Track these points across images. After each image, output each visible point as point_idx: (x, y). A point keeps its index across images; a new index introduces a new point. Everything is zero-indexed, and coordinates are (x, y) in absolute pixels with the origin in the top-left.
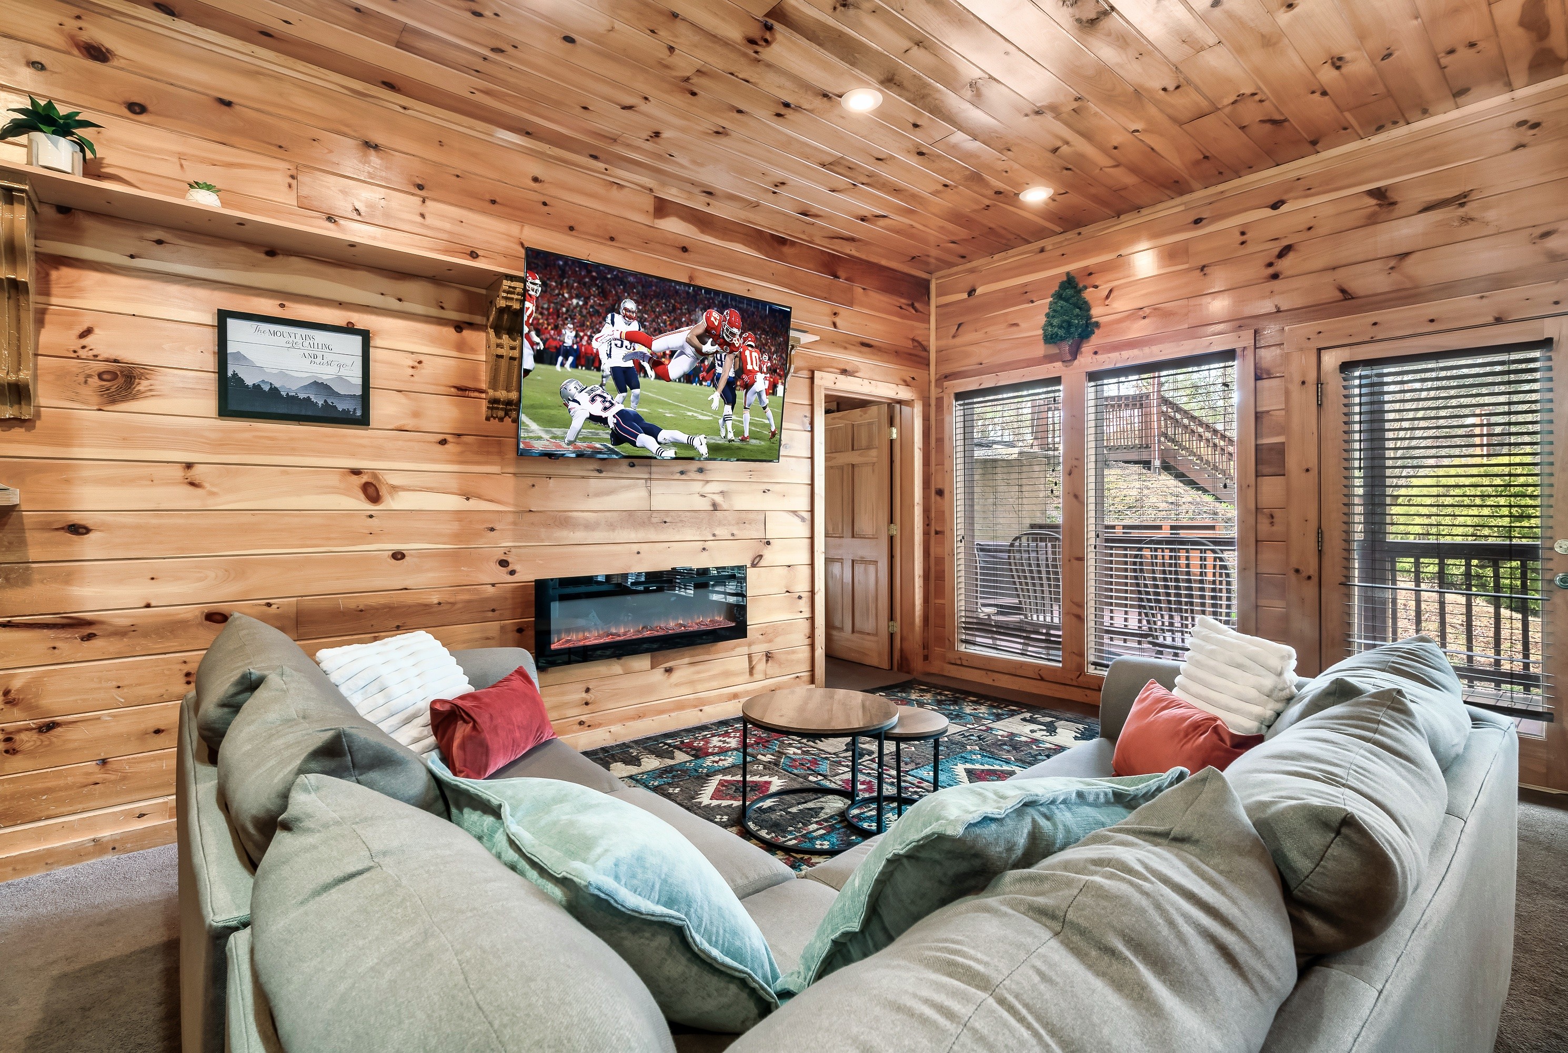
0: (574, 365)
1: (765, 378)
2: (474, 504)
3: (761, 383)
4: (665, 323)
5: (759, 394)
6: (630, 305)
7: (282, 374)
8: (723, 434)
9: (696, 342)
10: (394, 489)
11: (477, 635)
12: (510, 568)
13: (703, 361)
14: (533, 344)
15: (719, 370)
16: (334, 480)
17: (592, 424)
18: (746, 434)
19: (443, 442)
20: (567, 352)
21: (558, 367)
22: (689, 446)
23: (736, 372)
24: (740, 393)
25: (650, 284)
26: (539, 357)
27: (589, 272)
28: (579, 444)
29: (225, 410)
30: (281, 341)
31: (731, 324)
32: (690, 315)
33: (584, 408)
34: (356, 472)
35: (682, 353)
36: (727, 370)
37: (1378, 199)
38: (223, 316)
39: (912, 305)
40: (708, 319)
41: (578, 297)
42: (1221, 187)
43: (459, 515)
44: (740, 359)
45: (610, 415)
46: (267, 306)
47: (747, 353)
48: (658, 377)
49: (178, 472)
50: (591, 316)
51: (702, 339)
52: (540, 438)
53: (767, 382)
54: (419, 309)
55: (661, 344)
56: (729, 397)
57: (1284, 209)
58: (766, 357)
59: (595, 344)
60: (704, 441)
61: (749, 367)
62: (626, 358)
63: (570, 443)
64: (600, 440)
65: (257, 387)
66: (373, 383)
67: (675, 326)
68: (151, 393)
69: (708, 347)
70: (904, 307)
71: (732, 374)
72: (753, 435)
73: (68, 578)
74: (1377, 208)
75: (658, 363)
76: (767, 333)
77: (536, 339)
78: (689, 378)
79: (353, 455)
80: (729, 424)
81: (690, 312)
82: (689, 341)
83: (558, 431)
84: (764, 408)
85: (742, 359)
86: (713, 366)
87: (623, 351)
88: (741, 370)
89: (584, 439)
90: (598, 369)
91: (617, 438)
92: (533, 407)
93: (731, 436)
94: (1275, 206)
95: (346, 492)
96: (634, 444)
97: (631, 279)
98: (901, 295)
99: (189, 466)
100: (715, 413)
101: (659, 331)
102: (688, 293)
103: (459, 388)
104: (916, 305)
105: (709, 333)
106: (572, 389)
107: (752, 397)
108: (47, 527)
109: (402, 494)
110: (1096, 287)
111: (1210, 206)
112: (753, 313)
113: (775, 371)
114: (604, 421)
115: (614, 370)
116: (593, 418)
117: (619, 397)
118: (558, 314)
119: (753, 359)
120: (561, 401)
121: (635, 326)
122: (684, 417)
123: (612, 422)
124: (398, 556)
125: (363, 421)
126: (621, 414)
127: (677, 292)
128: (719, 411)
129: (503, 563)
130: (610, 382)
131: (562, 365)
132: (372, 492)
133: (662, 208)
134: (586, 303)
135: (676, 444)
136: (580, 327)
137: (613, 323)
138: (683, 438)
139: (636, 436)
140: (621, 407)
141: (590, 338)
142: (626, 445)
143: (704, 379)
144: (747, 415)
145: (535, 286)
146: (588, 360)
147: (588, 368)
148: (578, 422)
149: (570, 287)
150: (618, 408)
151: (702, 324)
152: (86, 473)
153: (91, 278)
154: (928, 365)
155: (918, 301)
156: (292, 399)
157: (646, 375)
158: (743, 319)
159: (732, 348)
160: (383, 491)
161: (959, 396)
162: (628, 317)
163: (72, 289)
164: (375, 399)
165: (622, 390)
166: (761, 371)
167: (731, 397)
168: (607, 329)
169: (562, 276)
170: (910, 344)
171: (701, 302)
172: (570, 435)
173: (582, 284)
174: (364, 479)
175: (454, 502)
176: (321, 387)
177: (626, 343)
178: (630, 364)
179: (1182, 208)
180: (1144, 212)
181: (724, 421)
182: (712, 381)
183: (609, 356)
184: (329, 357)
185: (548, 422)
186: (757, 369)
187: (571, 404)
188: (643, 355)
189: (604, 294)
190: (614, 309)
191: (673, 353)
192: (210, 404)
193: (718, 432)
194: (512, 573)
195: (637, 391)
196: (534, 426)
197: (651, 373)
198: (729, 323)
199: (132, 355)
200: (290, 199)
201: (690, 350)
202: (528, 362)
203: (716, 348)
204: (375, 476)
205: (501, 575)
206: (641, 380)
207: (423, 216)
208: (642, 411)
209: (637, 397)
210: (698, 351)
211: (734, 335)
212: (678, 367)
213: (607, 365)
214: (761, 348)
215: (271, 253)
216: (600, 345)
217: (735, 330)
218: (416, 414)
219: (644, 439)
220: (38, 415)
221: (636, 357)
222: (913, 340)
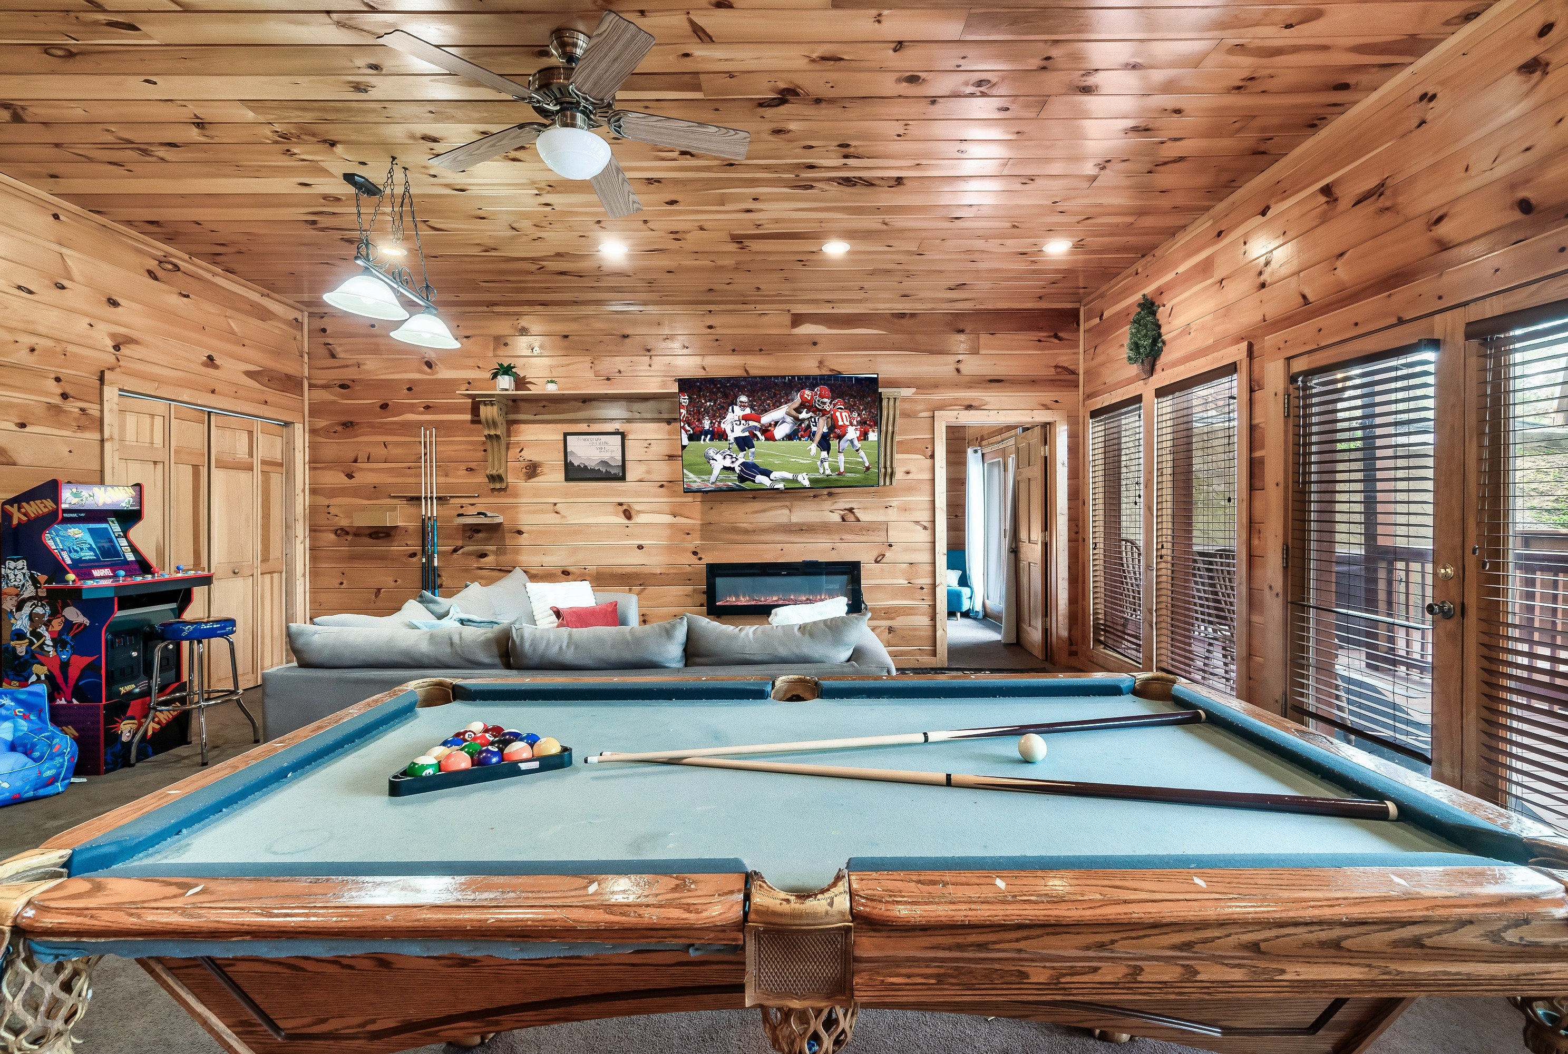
0: (711, 440)
1: (856, 429)
2: (679, 520)
3: (852, 433)
4: (769, 405)
5: (852, 441)
6: (744, 398)
7: (589, 459)
8: (821, 471)
9: (794, 413)
10: (639, 512)
11: (681, 593)
12: (699, 556)
13: (800, 425)
14: (686, 431)
15: (814, 429)
16: (611, 509)
17: (725, 472)
18: (842, 470)
19: (662, 486)
20: (706, 433)
21: (702, 442)
22: (795, 481)
23: (829, 429)
24: (834, 443)
25: (757, 383)
26: (691, 438)
27: (715, 385)
28: (718, 483)
29: (568, 479)
30: (587, 443)
31: (821, 396)
32: (787, 396)
33: (719, 463)
34: (621, 504)
35: (783, 422)
36: (821, 427)
37: (1327, 196)
38: (566, 435)
39: (1056, 336)
40: (801, 397)
41: (710, 401)
42: (1232, 198)
43: (671, 526)
44: (832, 419)
45: (736, 466)
46: (583, 427)
47: (838, 414)
48: (767, 439)
49: (551, 507)
50: (719, 410)
51: (798, 410)
52: (695, 482)
53: (858, 432)
54: (649, 416)
55: (766, 419)
56: (824, 444)
57: (1270, 214)
58: (855, 414)
59: (722, 426)
60: (806, 477)
61: (840, 423)
62: (743, 431)
63: (713, 483)
64: (731, 480)
65: (579, 466)
66: (627, 458)
67: (777, 405)
68: (542, 474)
69: (804, 415)
70: (1042, 339)
71: (825, 430)
72: (848, 470)
73: (517, 554)
74: (1325, 206)
75: (767, 431)
76: (855, 397)
77: (688, 428)
78: (790, 437)
79: (619, 496)
80: (826, 464)
81: (787, 395)
82: (788, 414)
83: (705, 477)
84: (857, 451)
85: (834, 419)
86: (809, 427)
87: (742, 427)
88: (833, 426)
89: (721, 481)
90: (726, 440)
91: (742, 479)
92: (690, 465)
93: (828, 472)
94: (1263, 214)
95: (616, 515)
96: (754, 481)
97: (743, 383)
98: (1040, 329)
99: (555, 504)
100: (813, 457)
101: (766, 411)
102: (784, 383)
103: (669, 456)
104: (1060, 334)
105: (804, 405)
106: (711, 453)
107: (844, 444)
108: (511, 532)
109: (642, 515)
110: (1164, 306)
111: (1227, 218)
112: (841, 385)
113: (865, 423)
114: (733, 469)
115: (737, 440)
116: (725, 468)
117: (741, 454)
118: (699, 412)
119: (843, 417)
120: (705, 460)
121: (748, 411)
122: (789, 462)
123: (737, 470)
124: (640, 547)
125: (623, 478)
126: (743, 464)
127: (776, 384)
128: (817, 456)
129: (695, 553)
130: (735, 446)
131: (704, 440)
132: (628, 515)
133: (798, 320)
134: (715, 403)
135: (784, 480)
136: (712, 418)
137: (733, 411)
138: (790, 476)
139: (755, 477)
140: (744, 460)
141: (720, 423)
142: (748, 483)
143: (802, 436)
144: (841, 458)
145: (684, 400)
146: (722, 436)
147: (720, 440)
148: (716, 471)
149: (705, 397)
150: (741, 461)
151: (798, 400)
152: (522, 509)
153: (523, 427)
154: (1077, 386)
155: (1062, 330)
156: (593, 470)
157: (758, 439)
158: (832, 391)
159: (824, 412)
160: (633, 514)
161: (1094, 414)
162: (743, 406)
163: (517, 433)
164: (629, 465)
165: (742, 450)
166: (851, 424)
167: (826, 446)
168: (730, 416)
169: (700, 391)
170: (1052, 371)
171: (796, 386)
172: (713, 479)
173: (712, 393)
174: (625, 507)
175: (668, 519)
176: (604, 463)
177: (743, 422)
178: (747, 434)
179: (1210, 222)
180: (1189, 229)
181: (822, 462)
182: (809, 436)
183: (733, 431)
184: (607, 448)
185: (699, 473)
186: (848, 423)
187: (712, 462)
188: (755, 428)
189: (726, 396)
190: (733, 403)
191: (776, 423)
192: (562, 476)
193: (817, 470)
194: (700, 559)
195: (753, 450)
196: (691, 475)
197: (762, 438)
198: (820, 396)
199: (535, 458)
200: (590, 374)
201: (789, 419)
202: (685, 441)
203: (810, 414)
204: (629, 506)
205: (694, 560)
206: (755, 442)
207: (650, 366)
208: (757, 461)
209: (753, 453)
210: (796, 419)
211: (825, 403)
212: (780, 432)
213: (731, 437)
214: (850, 408)
215: (584, 401)
216: (726, 426)
217: (825, 400)
218: (648, 472)
219: (760, 478)
220: (507, 486)
221: (751, 430)
222: (1056, 367)
